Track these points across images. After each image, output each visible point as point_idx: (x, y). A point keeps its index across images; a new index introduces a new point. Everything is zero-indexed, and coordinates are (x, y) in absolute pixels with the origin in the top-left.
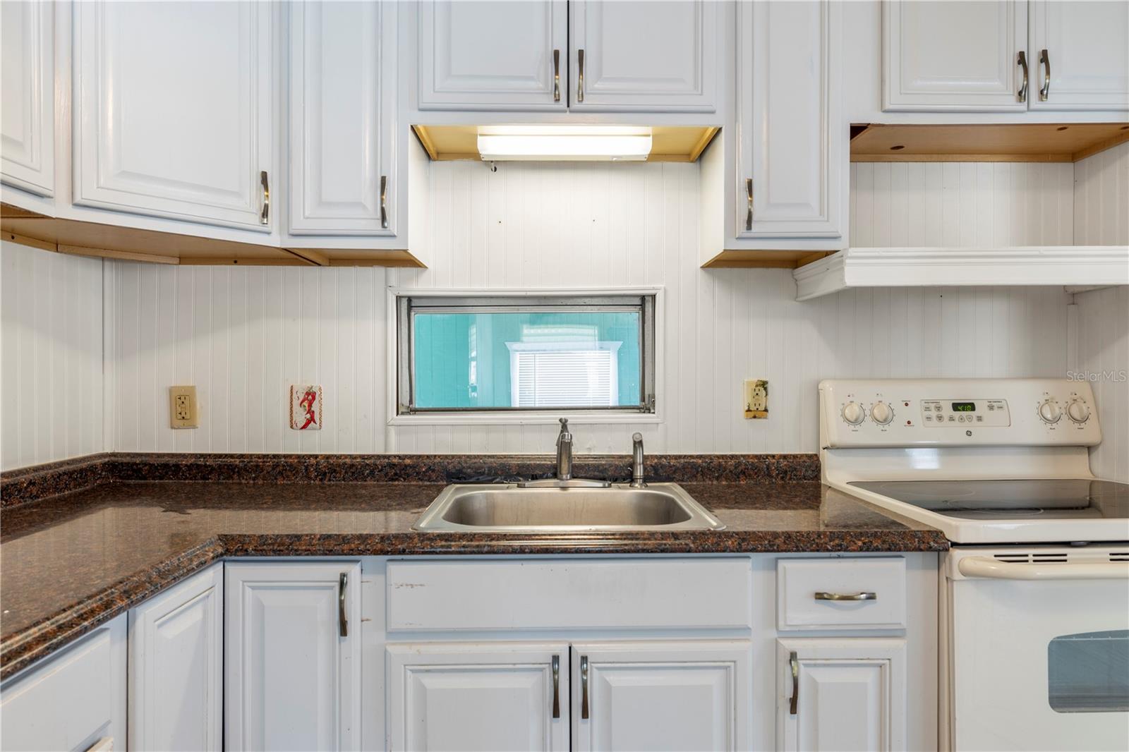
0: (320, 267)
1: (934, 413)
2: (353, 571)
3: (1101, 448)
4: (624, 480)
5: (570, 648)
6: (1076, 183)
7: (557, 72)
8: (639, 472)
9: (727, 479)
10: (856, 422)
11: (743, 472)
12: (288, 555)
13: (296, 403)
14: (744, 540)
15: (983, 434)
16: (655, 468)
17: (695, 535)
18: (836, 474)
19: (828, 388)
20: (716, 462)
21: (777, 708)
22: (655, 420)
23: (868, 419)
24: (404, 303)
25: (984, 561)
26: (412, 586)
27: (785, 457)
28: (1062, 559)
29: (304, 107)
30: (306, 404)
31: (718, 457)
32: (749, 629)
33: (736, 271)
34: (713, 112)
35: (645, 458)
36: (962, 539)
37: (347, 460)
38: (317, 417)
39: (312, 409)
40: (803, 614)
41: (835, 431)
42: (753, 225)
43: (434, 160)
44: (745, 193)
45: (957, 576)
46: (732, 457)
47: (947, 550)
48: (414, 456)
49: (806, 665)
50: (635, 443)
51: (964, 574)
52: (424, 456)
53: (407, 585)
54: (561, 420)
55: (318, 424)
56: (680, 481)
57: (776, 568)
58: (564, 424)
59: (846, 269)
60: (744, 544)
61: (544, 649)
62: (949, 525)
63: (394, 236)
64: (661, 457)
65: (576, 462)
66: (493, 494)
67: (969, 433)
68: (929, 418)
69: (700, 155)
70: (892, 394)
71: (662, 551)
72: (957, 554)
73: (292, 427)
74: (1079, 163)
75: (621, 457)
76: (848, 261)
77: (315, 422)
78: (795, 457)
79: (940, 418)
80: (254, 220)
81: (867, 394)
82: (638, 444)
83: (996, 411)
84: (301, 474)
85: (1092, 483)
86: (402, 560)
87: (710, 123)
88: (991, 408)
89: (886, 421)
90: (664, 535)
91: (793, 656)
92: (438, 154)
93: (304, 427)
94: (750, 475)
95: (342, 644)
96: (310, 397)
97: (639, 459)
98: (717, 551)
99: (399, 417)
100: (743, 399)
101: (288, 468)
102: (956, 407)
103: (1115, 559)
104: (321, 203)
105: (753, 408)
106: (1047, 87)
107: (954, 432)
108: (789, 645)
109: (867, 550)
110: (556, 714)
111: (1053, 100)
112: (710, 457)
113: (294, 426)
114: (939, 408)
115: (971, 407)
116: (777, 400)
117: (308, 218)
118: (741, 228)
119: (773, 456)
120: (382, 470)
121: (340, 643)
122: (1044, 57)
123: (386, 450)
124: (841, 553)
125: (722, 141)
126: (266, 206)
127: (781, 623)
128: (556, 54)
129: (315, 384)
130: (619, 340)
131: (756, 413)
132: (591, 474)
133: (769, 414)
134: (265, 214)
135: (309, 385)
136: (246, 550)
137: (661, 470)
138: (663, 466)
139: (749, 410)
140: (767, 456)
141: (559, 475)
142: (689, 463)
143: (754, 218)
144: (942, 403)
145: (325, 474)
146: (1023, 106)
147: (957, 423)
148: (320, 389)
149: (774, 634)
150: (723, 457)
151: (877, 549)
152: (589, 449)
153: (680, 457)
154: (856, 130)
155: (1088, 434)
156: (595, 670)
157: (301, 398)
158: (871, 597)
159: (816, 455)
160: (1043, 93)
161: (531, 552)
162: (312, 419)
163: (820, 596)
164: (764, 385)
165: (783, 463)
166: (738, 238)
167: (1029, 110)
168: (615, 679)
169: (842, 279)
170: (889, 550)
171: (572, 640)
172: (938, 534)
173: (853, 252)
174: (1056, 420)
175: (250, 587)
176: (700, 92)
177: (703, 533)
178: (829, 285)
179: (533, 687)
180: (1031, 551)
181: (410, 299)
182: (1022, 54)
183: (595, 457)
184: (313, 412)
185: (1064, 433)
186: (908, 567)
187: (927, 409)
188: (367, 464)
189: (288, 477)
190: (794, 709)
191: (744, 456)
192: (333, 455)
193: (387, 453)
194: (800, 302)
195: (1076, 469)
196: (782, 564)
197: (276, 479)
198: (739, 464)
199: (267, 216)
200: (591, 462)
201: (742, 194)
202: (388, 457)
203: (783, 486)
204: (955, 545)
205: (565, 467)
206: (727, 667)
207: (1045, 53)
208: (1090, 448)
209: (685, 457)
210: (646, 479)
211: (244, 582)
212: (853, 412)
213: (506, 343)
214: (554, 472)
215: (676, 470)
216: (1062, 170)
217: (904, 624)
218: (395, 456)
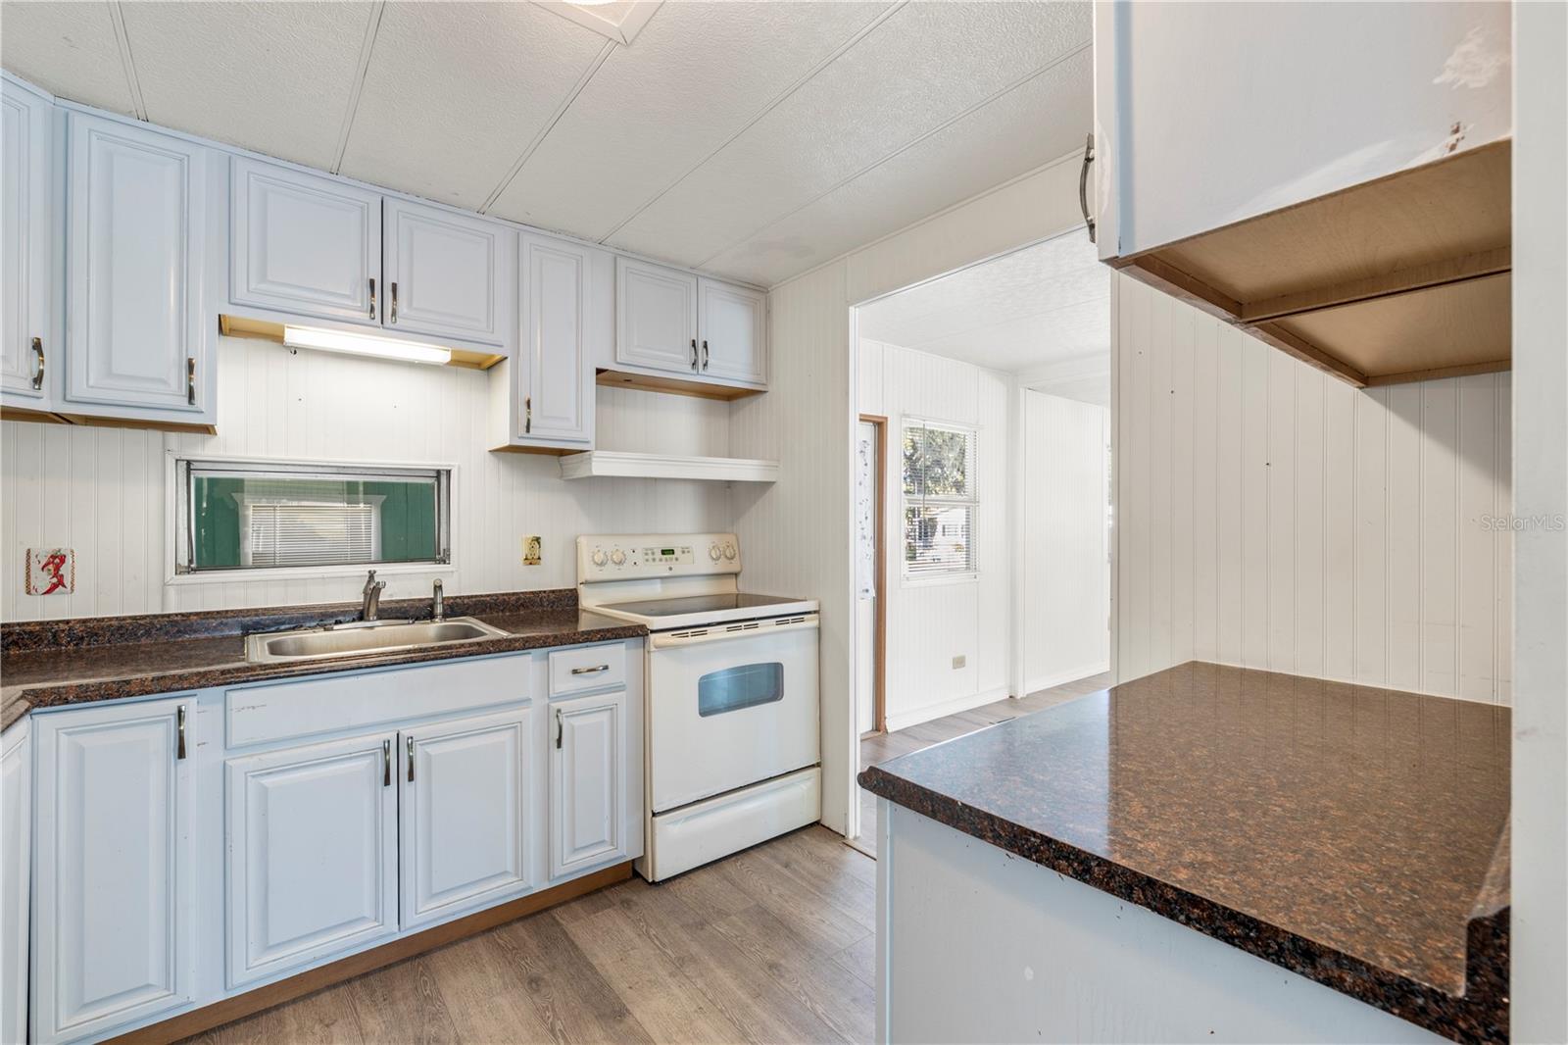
0: (73, 426)
1: (650, 557)
2: (193, 703)
3: (741, 575)
4: (425, 618)
5: (398, 735)
6: (730, 414)
7: (373, 295)
8: (439, 609)
9: (510, 611)
10: (602, 564)
11: (522, 605)
12: (119, 697)
13: (35, 567)
14: (527, 642)
15: (679, 569)
16: (451, 607)
17: (493, 643)
18: (589, 600)
19: (583, 541)
20: (501, 598)
21: (549, 748)
22: (450, 569)
23: (610, 562)
24: (184, 464)
25: (666, 638)
26: (253, 708)
27: (553, 592)
28: (704, 633)
29: (88, 280)
30: (51, 567)
31: (503, 595)
32: (530, 699)
33: (515, 455)
34: (501, 346)
35: (444, 599)
36: (655, 628)
37: (113, 623)
38: (67, 581)
39: (60, 573)
40: (564, 684)
41: (589, 572)
42: (531, 429)
43: (226, 335)
44: (525, 407)
45: (653, 649)
46: (514, 594)
47: (647, 635)
48: (200, 613)
49: (567, 717)
50: (435, 587)
51: (656, 647)
52: (213, 612)
53: (249, 708)
54: (370, 572)
55: (69, 588)
56: (473, 615)
57: (548, 658)
58: (372, 575)
59: (593, 464)
60: (527, 645)
61: (375, 739)
62: (649, 621)
63: (202, 412)
64: (457, 597)
65: (380, 606)
66: (301, 638)
67: (671, 569)
68: (647, 560)
69: (489, 367)
70: (625, 544)
71: (470, 655)
72: (652, 637)
73: (29, 593)
74: (731, 402)
75: (420, 600)
76: (594, 459)
77: (64, 586)
78: (560, 591)
79: (654, 560)
80: (26, 386)
81: (608, 545)
82: (438, 588)
83: (686, 554)
84: (46, 642)
85: (737, 595)
86: (241, 689)
87: (498, 354)
88: (683, 552)
89: (620, 563)
90: (471, 645)
91: (559, 711)
92: (230, 330)
93: (48, 592)
94: (527, 607)
95: (178, 767)
96: (57, 560)
97: (439, 600)
98: (509, 651)
99: (179, 577)
100: (522, 550)
101: (26, 637)
102: (664, 552)
103: (729, 630)
104: (109, 373)
105: (529, 557)
106: (707, 362)
107: (661, 568)
108: (556, 705)
109: (604, 640)
110: (387, 782)
111: (710, 370)
112: (496, 595)
113: (33, 592)
114: (653, 554)
115: (672, 552)
116: (547, 551)
117: (92, 387)
118: (522, 431)
119: (545, 592)
120: (161, 629)
121: (176, 765)
122: (705, 346)
123: (162, 610)
124: (588, 644)
125: (507, 364)
126: (41, 373)
127: (551, 693)
128: (372, 282)
129: (62, 545)
130: (383, 494)
131: (532, 560)
132: (394, 615)
133: (542, 562)
134: (38, 380)
135: (56, 547)
136: (66, 699)
137: (457, 607)
138: (457, 605)
139: (526, 559)
140: (540, 592)
141: (366, 617)
142: (479, 601)
143: (532, 424)
144: (655, 550)
145: (82, 638)
146: (695, 372)
147: (664, 562)
148: (72, 551)
149: (547, 701)
150: (506, 594)
151: (609, 639)
152: (391, 595)
153: (472, 597)
154: (599, 371)
155: (734, 567)
156: (418, 747)
157: (43, 563)
158: (606, 668)
159: (575, 589)
160: (705, 365)
161: (367, 667)
162: (61, 583)
163: (575, 672)
164: (538, 540)
165: (552, 596)
166: (520, 438)
167: (698, 374)
168: (431, 750)
169: (591, 470)
170: (616, 638)
171: (399, 728)
172: (643, 627)
173: (597, 453)
174: (718, 558)
175: (66, 733)
176: (491, 330)
177: (499, 641)
178: (582, 473)
179: (368, 768)
180: (689, 631)
181: (189, 463)
182: (694, 341)
183: (397, 602)
184: (62, 576)
185: (722, 567)
186: (626, 649)
187: (646, 554)
188: (141, 624)
189: (26, 645)
190: (559, 745)
191: (522, 593)
192: (91, 619)
193: (165, 613)
194: (565, 480)
195: (729, 587)
196: (551, 655)
197: (8, 649)
198: (519, 599)
199: (41, 382)
200: (393, 605)
201: (523, 408)
202: (169, 616)
203: (552, 613)
204: (652, 632)
205: (373, 610)
206: (514, 727)
207: (706, 343)
208: (736, 575)
209: (476, 596)
210: (445, 616)
211: (57, 730)
212: (599, 558)
213: (233, 494)
214: (361, 616)
215: (469, 607)
216: (722, 405)
217: (625, 682)
218: (177, 615)
